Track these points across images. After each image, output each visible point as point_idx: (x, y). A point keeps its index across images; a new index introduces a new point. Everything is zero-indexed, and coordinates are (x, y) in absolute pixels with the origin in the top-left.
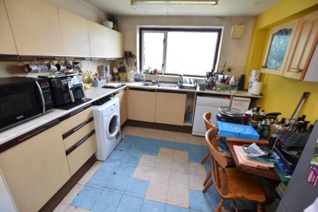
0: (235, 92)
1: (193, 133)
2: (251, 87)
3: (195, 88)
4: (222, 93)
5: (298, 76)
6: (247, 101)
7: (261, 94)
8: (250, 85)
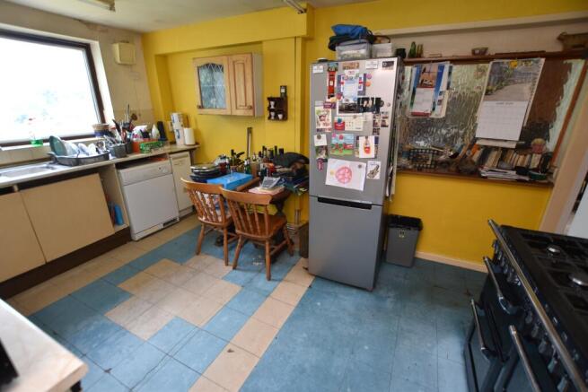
0: (169, 147)
1: (137, 237)
2: (179, 137)
3: (106, 157)
4: (154, 153)
5: (250, 113)
6: (187, 156)
7: (197, 143)
8: (176, 134)
